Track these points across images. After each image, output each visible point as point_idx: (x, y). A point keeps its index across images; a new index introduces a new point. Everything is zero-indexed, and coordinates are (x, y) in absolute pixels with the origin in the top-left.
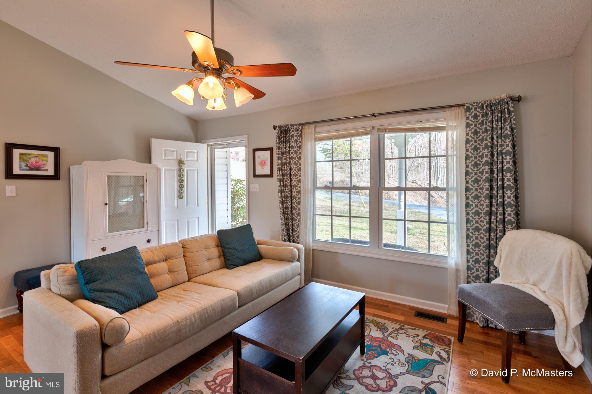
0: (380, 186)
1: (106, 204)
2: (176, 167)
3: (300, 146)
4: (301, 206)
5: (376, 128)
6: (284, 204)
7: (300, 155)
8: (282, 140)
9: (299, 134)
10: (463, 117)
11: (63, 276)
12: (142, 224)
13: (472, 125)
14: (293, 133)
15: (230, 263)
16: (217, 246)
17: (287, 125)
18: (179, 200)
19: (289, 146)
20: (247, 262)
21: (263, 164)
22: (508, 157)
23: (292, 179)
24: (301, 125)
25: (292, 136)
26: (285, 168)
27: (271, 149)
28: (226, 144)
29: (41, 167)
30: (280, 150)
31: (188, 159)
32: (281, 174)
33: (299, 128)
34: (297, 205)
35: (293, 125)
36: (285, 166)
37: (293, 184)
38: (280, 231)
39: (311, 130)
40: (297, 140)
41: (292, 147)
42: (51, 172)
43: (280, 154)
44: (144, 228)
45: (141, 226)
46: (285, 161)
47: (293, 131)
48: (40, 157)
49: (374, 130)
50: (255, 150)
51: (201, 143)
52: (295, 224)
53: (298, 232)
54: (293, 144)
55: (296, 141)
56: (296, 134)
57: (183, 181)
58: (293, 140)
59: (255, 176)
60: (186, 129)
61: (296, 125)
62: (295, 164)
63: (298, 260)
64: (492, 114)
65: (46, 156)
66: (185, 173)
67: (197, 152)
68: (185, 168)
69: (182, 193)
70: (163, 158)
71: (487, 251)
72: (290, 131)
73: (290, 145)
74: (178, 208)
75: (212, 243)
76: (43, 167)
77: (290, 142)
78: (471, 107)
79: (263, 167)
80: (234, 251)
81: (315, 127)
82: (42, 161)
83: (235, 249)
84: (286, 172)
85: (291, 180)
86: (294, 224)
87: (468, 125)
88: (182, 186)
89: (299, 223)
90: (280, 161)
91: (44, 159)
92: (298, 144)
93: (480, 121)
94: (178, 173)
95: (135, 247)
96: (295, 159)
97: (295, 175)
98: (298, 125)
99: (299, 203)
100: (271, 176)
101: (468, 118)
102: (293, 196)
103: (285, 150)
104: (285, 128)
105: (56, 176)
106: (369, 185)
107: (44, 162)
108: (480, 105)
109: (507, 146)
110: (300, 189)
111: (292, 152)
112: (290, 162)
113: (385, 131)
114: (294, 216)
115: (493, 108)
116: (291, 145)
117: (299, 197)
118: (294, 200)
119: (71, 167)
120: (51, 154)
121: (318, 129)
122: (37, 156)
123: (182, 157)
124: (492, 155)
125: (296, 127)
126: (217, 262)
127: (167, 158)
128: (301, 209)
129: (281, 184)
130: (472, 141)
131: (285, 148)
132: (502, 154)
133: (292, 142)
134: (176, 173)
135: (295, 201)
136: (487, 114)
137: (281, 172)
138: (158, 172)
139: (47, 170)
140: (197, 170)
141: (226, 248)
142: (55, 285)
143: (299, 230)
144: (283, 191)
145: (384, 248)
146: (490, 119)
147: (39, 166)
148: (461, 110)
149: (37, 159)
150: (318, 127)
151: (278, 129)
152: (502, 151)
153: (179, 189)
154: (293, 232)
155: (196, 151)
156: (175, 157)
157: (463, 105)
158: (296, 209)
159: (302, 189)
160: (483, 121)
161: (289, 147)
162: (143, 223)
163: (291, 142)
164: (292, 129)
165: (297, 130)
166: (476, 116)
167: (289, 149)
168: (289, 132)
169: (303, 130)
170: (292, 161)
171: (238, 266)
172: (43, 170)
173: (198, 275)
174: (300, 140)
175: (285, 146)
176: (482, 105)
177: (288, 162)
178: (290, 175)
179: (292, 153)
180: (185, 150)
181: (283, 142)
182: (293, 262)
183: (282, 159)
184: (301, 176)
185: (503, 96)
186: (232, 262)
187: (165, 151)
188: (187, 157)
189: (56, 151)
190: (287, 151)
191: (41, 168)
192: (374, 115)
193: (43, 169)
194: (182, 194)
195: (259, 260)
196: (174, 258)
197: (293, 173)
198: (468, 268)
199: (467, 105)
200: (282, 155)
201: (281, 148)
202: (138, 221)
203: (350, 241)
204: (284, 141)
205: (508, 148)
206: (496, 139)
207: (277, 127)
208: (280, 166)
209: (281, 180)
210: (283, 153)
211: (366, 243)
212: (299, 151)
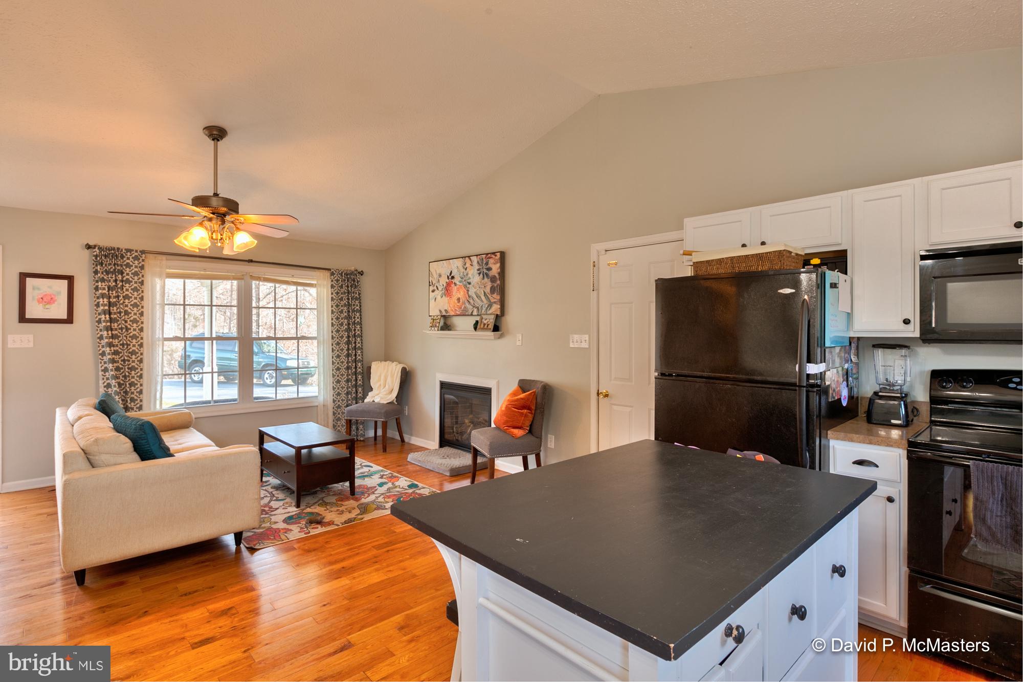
3: (143, 281)
4: (145, 365)
5: (248, 274)
6: (114, 364)
7: (143, 294)
9: (140, 265)
10: (329, 278)
13: (335, 287)
14: (129, 261)
17: (118, 249)
19: (121, 279)
21: (46, 300)
22: (357, 314)
23: (129, 327)
24: (143, 252)
25: (128, 266)
26: (116, 311)
27: (70, 279)
30: (102, 284)
33: (141, 257)
34: (138, 363)
35: (129, 251)
36: (115, 308)
37: (131, 335)
39: (160, 263)
40: (138, 272)
41: (128, 281)
43: (104, 289)
46: (115, 300)
47: (129, 259)
50: (23, 275)
52: (135, 390)
53: (141, 401)
54: (128, 277)
55: (136, 274)
56: (135, 264)
58: (128, 272)
59: (24, 320)
61: (136, 252)
62: (135, 305)
64: (348, 281)
72: (122, 257)
77: (122, 273)
78: (334, 272)
79: (46, 307)
81: (166, 259)
84: (116, 316)
86: (133, 390)
87: (332, 287)
89: (141, 388)
90: (103, 299)
92: (140, 278)
93: (340, 285)
96: (135, 298)
97: (134, 321)
98: (140, 251)
99: (141, 361)
100: (69, 320)
101: (332, 281)
103: (114, 284)
104: (113, 252)
106: (236, 335)
108: (340, 272)
109: (357, 306)
110: (142, 341)
111: (127, 288)
112: (124, 302)
113: (259, 279)
114: (133, 380)
115: (348, 276)
116: (125, 279)
117: (141, 352)
118: (133, 357)
121: (169, 263)
124: (349, 311)
125: (136, 254)
128: (145, 368)
129: (108, 334)
130: (335, 299)
131: (115, 281)
132: (354, 311)
133: (128, 274)
135: (136, 358)
136: (345, 280)
144: (111, 345)
145: (255, 401)
146: (346, 284)
148: (328, 274)
151: (96, 249)
152: (354, 309)
157: (329, 270)
158: (137, 369)
159: (145, 341)
160: (342, 285)
161: (122, 281)
163: (125, 274)
164: (127, 255)
165: (136, 258)
166: (337, 281)
167: (121, 284)
168: (120, 258)
169: (147, 261)
170: (127, 301)
174: (143, 274)
175: (114, 279)
176: (342, 273)
177: (121, 302)
178: (126, 322)
179: (128, 290)
181: (111, 272)
184: (144, 323)
185: (353, 269)
190: (119, 286)
192: (251, 261)
197: (131, 319)
199: (332, 270)
200: (108, 291)
201: (106, 281)
203: (212, 402)
204: (112, 270)
205: (358, 308)
206: (350, 299)
207: (97, 248)
208: (107, 308)
209: (109, 328)
210: (109, 288)
211: (235, 400)
212: (141, 288)
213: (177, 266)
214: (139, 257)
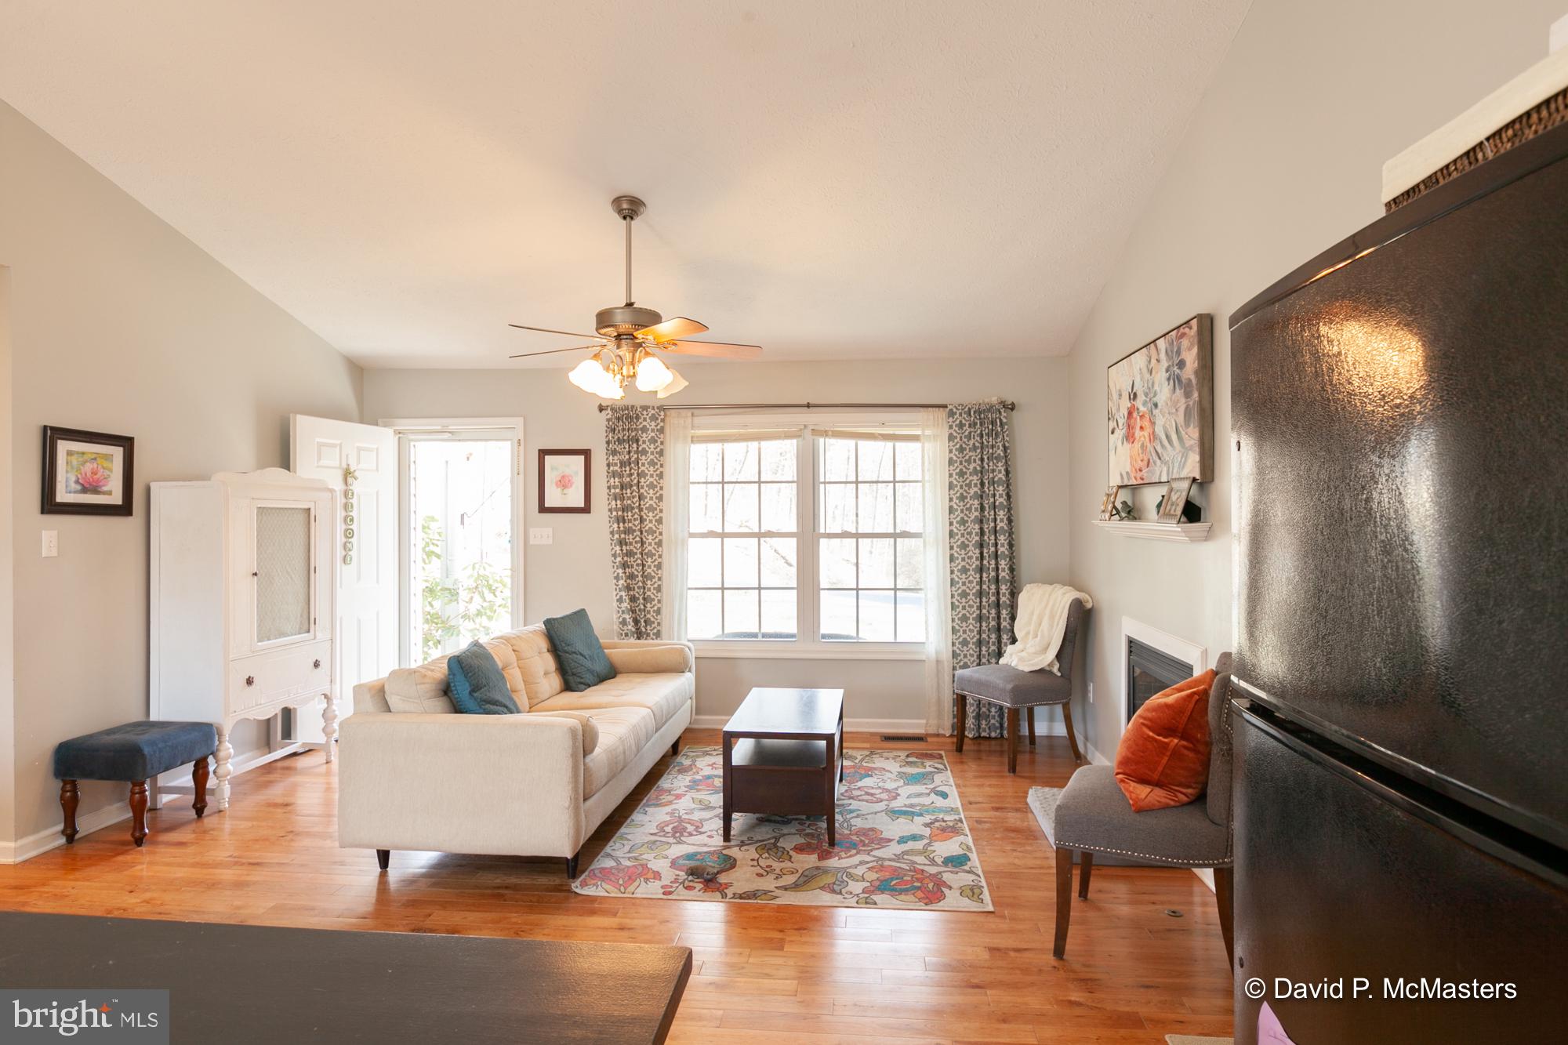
0: (814, 531)
1: (255, 574)
2: (340, 486)
3: (662, 450)
4: (664, 572)
5: (811, 427)
6: (627, 569)
7: (662, 469)
8: (620, 436)
9: (659, 427)
10: (945, 422)
12: (307, 623)
13: (956, 437)
14: (645, 423)
15: (579, 680)
16: (551, 650)
17: (633, 407)
18: (345, 567)
19: (635, 449)
20: (601, 679)
21: (564, 483)
22: (1001, 488)
23: (645, 517)
24: (665, 408)
25: (644, 430)
26: (629, 495)
27: (586, 453)
28: (450, 432)
29: (101, 484)
30: (616, 458)
31: (361, 465)
32: (619, 506)
33: (660, 416)
34: (655, 569)
35: (645, 408)
36: (629, 491)
37: (647, 528)
38: (615, 627)
39: (684, 422)
40: (656, 438)
41: (644, 452)
42: (117, 499)
43: (616, 465)
44: (309, 631)
45: (304, 629)
46: (628, 479)
47: (645, 420)
48: (99, 461)
49: (806, 431)
50: (543, 453)
52: (651, 608)
53: (659, 624)
54: (644, 446)
55: (653, 441)
56: (653, 427)
57: (352, 520)
58: (644, 439)
59: (543, 509)
61: (653, 408)
62: (652, 486)
63: (690, 671)
64: (981, 425)
65: (108, 457)
66: (354, 501)
67: (376, 449)
68: (356, 487)
69: (350, 550)
70: (316, 463)
71: (978, 625)
72: (638, 418)
73: (638, 448)
75: (543, 646)
76: (104, 486)
77: (637, 441)
78: (955, 410)
79: (565, 491)
80: (579, 656)
81: (693, 415)
82: (102, 470)
83: (581, 654)
84: (629, 502)
85: (642, 520)
86: (648, 609)
87: (951, 438)
88: (350, 533)
89: (659, 605)
90: (616, 479)
91: (106, 464)
92: (658, 446)
93: (967, 433)
94: (345, 499)
96: (652, 476)
97: (651, 509)
98: (658, 408)
99: (659, 566)
100: (586, 509)
101: (951, 427)
102: (646, 551)
103: (627, 457)
104: (626, 412)
105: (125, 509)
106: (794, 529)
107: (107, 472)
108: (966, 409)
109: (1000, 472)
110: (660, 537)
111: (643, 461)
112: (639, 482)
113: (825, 434)
114: (649, 593)
115: (982, 416)
116: (640, 449)
117: (660, 553)
118: (649, 560)
119: (154, 486)
120: (118, 452)
121: (697, 420)
122: (95, 459)
123: (350, 463)
124: (982, 484)
125: (653, 412)
127: (322, 462)
128: (664, 578)
129: (619, 528)
130: (956, 462)
131: (629, 452)
132: (994, 483)
133: (644, 442)
134: (339, 500)
135: (652, 562)
136: (975, 424)
137: (619, 502)
139: (109, 493)
140: (377, 493)
141: (567, 653)
143: (661, 619)
144: (623, 542)
145: (823, 640)
146: (979, 432)
147: (98, 481)
148: (942, 414)
149: (95, 465)
150: (697, 416)
151: (609, 411)
152: (993, 478)
153: (344, 539)
154: (646, 626)
155: (374, 446)
156: (337, 464)
157: (945, 406)
158: (654, 577)
159: (664, 537)
160: (970, 433)
161: (637, 452)
163: (640, 443)
164: (643, 415)
165: (654, 418)
166: (961, 426)
167: (636, 456)
168: (635, 420)
169: (667, 419)
170: (642, 480)
171: (589, 686)
172: (104, 493)
174: (662, 440)
175: (627, 450)
176: (969, 409)
177: (635, 481)
178: (641, 510)
179: (643, 465)
180: (354, 444)
181: (624, 441)
182: (683, 672)
183: (621, 476)
184: (664, 511)
185: (994, 400)
186: (582, 678)
187: (318, 445)
188: (359, 462)
189: (126, 443)
190: (633, 459)
191: (101, 487)
192: (808, 406)
193: (105, 489)
194: (350, 553)
195: (613, 678)
197: (647, 505)
198: (955, 655)
199: (950, 407)
200: (621, 467)
201: (619, 453)
202: (299, 615)
203: (760, 636)
204: (626, 438)
205: (1000, 476)
206: (986, 460)
207: (609, 408)
208: (618, 491)
209: (621, 519)
210: (622, 464)
211: (793, 636)
212: (659, 461)
213: (707, 424)
214: (657, 416)
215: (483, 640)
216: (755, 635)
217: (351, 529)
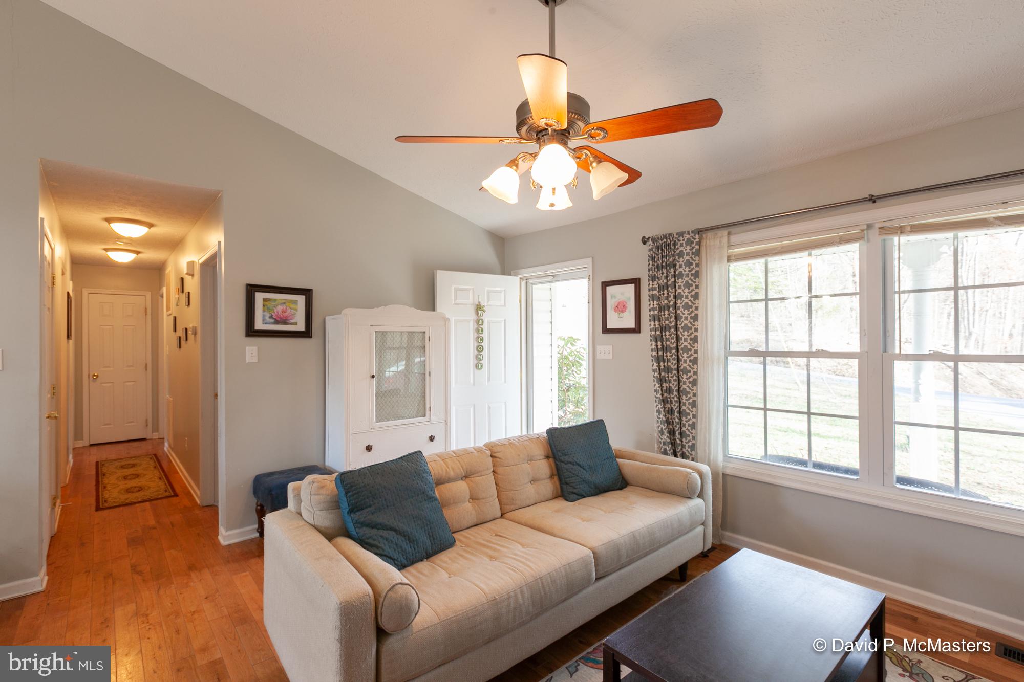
0: (885, 351)
1: (373, 377)
2: (473, 317)
3: (697, 272)
4: (700, 389)
5: (877, 226)
6: (664, 384)
7: (697, 290)
8: (660, 262)
9: (694, 250)
11: (318, 494)
12: (422, 411)
14: (681, 248)
15: (571, 490)
16: (547, 457)
17: (670, 235)
18: (477, 371)
19: (673, 273)
20: (599, 490)
21: (621, 308)
23: (681, 336)
24: (700, 232)
25: (681, 255)
26: (666, 316)
27: (636, 282)
28: (552, 276)
29: (289, 318)
30: (656, 283)
31: (491, 303)
32: (657, 326)
33: (695, 239)
34: (690, 385)
35: (681, 234)
36: (666, 312)
37: (682, 346)
38: (656, 435)
39: (720, 242)
40: (691, 261)
41: (681, 275)
42: (301, 327)
43: (655, 289)
44: (425, 416)
45: (420, 414)
46: (666, 302)
47: (682, 245)
48: (287, 304)
49: (871, 232)
50: (605, 285)
51: (510, 274)
52: (686, 421)
53: (694, 438)
54: (681, 270)
55: (689, 264)
56: (688, 251)
57: (482, 340)
58: (681, 263)
59: (606, 330)
60: (487, 253)
61: (688, 233)
62: (687, 307)
63: (701, 496)
65: (295, 302)
66: (485, 327)
67: (505, 291)
68: (486, 318)
69: (481, 360)
70: (453, 303)
72: (675, 244)
73: (675, 272)
74: (474, 384)
75: (539, 451)
76: (291, 319)
77: (675, 266)
79: (621, 315)
80: (576, 467)
81: (729, 234)
82: (290, 310)
83: (579, 465)
84: (667, 322)
85: (678, 339)
86: (684, 422)
88: (480, 349)
89: (694, 420)
90: (655, 302)
91: (292, 306)
92: (693, 269)
94: (476, 326)
95: (420, 452)
96: (687, 297)
97: (686, 328)
98: (693, 232)
99: (694, 383)
100: (636, 330)
102: (682, 368)
103: (665, 281)
104: (665, 240)
105: (307, 333)
106: (856, 348)
107: (293, 311)
110: (696, 355)
111: (680, 284)
112: (675, 303)
113: (901, 230)
114: (684, 408)
116: (677, 273)
117: (695, 370)
118: (685, 376)
119: (327, 318)
120: (301, 299)
121: (734, 239)
122: (284, 303)
123: (481, 301)
125: (688, 236)
126: (548, 487)
127: (458, 301)
128: (699, 393)
129: (657, 346)
131: (667, 277)
133: (681, 266)
134: (472, 326)
135: (687, 379)
137: (657, 323)
138: (445, 324)
139: (296, 324)
140: (505, 321)
141: (563, 462)
142: (307, 509)
143: (696, 433)
144: (661, 359)
145: (899, 486)
147: (286, 317)
149: (285, 307)
150: (735, 234)
151: (650, 242)
153: (476, 353)
154: (682, 438)
155: (503, 289)
156: (471, 301)
158: (689, 393)
159: (700, 355)
161: (675, 276)
162: (423, 409)
163: (677, 267)
164: (679, 241)
165: (689, 242)
167: (673, 280)
168: (673, 247)
169: (703, 243)
170: (679, 302)
171: (584, 497)
172: (292, 324)
173: (517, 507)
174: (697, 262)
175: (665, 274)
177: (672, 303)
178: (677, 329)
179: (680, 287)
180: (486, 288)
181: (662, 267)
182: (690, 498)
183: (659, 299)
184: (699, 330)
186: (575, 488)
187: (456, 290)
188: (488, 300)
189: (307, 293)
190: (670, 283)
191: (289, 320)
192: (873, 199)
193: (292, 321)
194: (481, 362)
195: (621, 489)
196: (479, 474)
197: (683, 325)
200: (659, 291)
201: (658, 278)
202: (417, 404)
203: (810, 465)
204: (664, 264)
207: (650, 239)
208: (656, 312)
209: (658, 339)
210: (661, 288)
211: (854, 472)
212: (695, 282)
213: (745, 241)
214: (692, 240)
215: (429, 451)
216: (803, 463)
217: (482, 346)
